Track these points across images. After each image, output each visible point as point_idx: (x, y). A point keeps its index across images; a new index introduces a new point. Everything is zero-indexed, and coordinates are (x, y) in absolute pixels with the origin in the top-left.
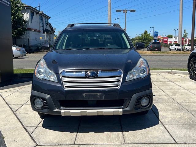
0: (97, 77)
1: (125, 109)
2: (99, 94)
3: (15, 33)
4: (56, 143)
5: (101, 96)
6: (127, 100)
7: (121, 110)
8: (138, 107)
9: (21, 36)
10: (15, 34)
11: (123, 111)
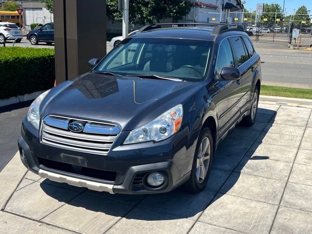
0: (82, 133)
1: (116, 187)
2: (80, 158)
3: (175, 11)
4: (23, 213)
5: (83, 162)
6: (119, 173)
7: (110, 187)
8: (141, 186)
9: (184, 17)
10: (175, 13)
11: (113, 188)
